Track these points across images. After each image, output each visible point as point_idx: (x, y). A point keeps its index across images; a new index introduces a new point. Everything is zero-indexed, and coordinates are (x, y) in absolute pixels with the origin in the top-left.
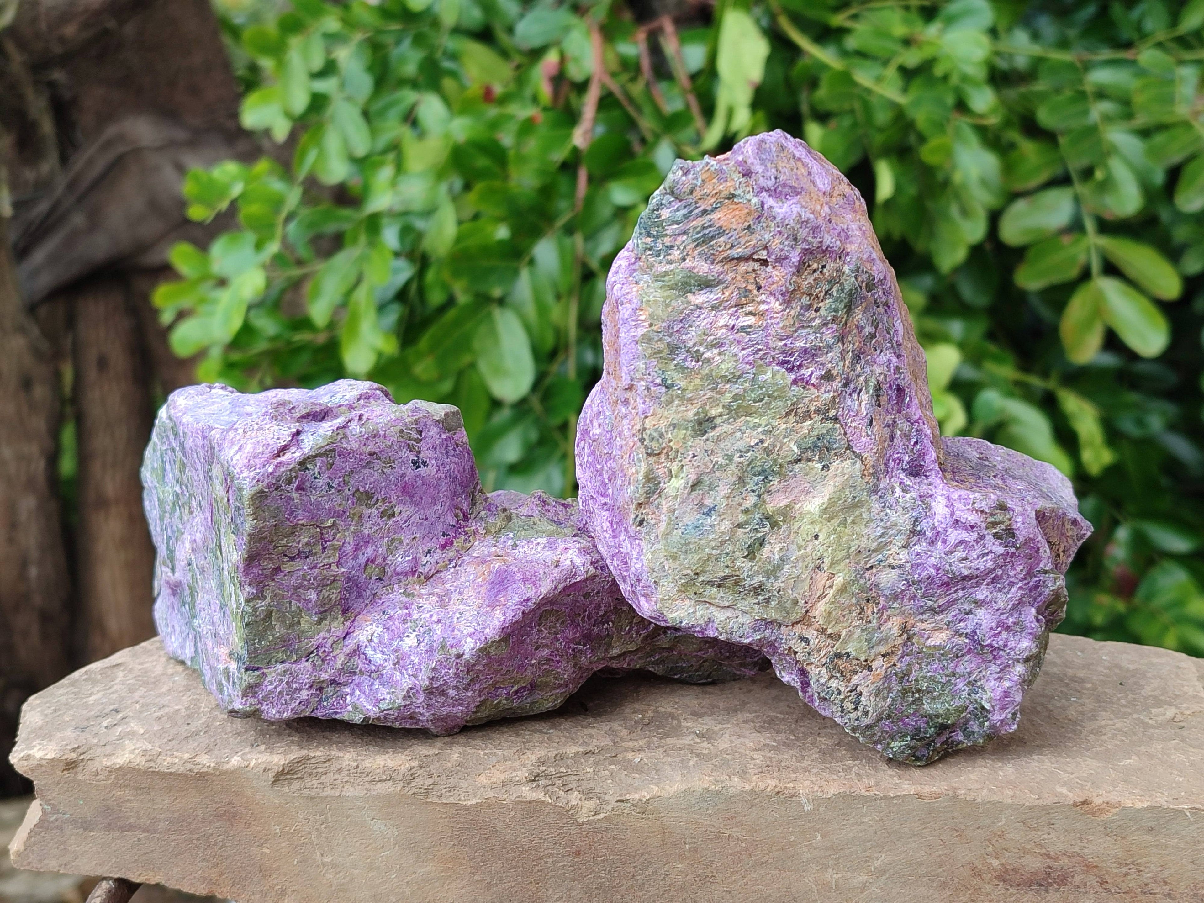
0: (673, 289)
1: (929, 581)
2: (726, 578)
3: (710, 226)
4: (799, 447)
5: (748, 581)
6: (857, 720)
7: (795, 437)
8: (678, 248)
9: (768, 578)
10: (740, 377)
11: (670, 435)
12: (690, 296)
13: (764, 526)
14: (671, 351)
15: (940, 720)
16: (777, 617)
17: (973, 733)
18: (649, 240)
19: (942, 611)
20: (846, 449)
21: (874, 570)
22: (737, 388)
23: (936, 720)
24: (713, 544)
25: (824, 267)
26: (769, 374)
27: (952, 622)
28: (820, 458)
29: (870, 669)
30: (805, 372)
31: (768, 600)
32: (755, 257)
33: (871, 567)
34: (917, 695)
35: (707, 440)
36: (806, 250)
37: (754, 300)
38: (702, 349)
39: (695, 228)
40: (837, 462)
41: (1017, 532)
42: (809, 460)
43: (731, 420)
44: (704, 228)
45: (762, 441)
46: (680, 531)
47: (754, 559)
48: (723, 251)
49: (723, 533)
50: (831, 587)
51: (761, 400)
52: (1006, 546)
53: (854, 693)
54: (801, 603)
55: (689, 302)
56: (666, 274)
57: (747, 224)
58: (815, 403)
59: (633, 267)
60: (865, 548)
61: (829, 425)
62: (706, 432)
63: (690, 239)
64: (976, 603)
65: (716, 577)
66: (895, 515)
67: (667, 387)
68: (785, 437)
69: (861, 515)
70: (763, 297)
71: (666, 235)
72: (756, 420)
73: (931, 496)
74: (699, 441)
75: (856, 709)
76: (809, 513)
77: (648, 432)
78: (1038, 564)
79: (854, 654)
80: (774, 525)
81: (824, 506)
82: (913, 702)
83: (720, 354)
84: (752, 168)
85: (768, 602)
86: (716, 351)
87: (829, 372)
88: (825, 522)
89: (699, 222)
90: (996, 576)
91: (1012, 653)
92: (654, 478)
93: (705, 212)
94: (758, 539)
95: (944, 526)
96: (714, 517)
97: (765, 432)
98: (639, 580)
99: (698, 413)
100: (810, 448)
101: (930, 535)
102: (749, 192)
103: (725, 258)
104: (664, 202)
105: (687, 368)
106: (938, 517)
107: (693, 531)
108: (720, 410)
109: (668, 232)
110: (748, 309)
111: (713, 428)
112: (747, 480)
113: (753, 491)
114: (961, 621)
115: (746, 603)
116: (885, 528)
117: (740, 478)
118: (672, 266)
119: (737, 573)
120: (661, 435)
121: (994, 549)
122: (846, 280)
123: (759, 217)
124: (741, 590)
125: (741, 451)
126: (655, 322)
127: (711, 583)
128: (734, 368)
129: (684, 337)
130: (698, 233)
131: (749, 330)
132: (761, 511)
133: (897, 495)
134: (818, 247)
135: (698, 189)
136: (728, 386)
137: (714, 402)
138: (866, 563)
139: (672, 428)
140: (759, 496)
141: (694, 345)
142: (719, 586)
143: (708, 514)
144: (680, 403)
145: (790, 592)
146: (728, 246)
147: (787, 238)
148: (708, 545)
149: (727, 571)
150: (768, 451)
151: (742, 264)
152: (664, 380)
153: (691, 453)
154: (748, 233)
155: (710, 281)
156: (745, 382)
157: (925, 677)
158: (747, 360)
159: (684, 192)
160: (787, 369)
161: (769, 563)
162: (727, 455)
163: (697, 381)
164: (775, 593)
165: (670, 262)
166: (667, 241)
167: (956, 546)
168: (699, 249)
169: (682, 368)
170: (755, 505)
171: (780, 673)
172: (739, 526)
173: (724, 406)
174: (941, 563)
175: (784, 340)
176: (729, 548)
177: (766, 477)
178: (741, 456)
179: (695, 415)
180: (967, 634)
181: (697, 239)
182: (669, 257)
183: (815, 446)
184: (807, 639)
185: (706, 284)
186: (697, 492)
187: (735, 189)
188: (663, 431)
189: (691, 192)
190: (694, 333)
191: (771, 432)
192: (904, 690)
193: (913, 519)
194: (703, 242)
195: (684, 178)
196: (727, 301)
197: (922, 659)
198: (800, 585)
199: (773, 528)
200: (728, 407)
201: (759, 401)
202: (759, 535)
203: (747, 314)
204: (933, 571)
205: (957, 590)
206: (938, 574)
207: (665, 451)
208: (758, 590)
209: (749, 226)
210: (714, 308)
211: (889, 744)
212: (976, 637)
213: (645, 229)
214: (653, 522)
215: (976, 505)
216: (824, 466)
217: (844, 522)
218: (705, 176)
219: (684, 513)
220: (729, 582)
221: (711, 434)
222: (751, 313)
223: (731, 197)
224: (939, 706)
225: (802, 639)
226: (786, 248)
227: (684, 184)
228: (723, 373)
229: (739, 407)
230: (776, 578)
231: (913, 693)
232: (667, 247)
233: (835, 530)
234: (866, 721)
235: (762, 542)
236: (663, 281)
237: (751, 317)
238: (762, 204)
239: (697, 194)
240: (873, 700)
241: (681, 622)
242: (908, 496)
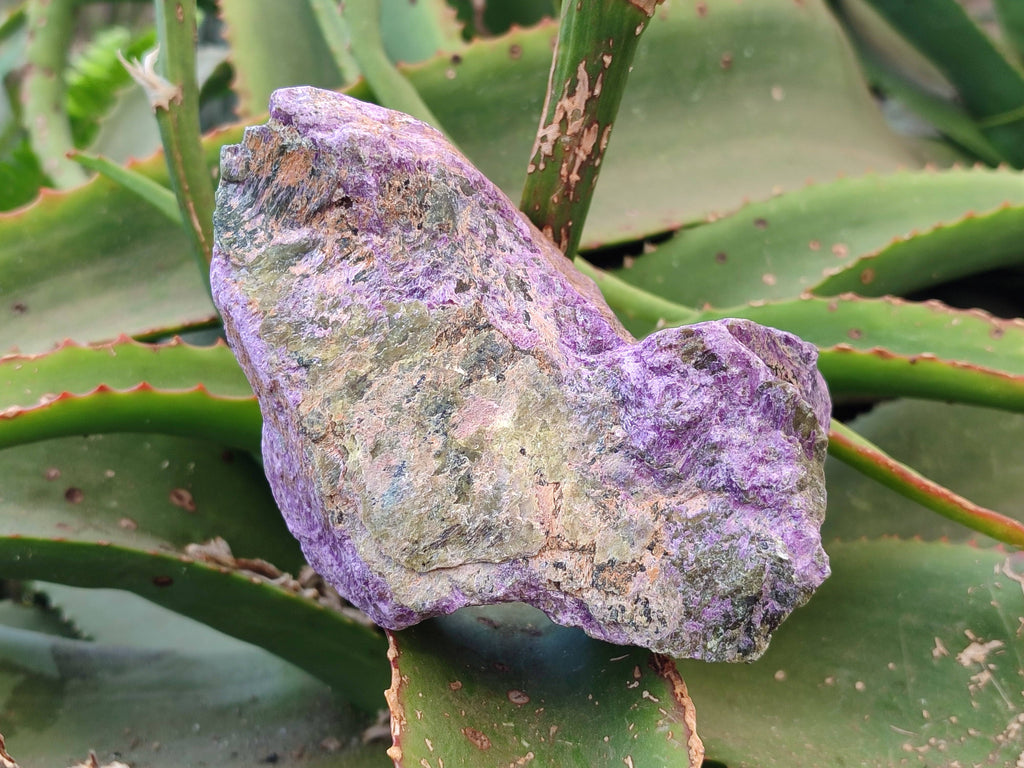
0: (273, 269)
1: (656, 446)
2: (446, 532)
3: (279, 191)
4: (463, 367)
5: (472, 526)
6: (657, 632)
7: (457, 359)
8: (261, 229)
9: (490, 514)
10: (375, 325)
11: (328, 412)
12: (293, 269)
13: (463, 462)
14: (296, 329)
15: (744, 594)
16: (517, 550)
17: (787, 594)
18: (229, 234)
19: (687, 474)
20: (513, 351)
21: (598, 461)
22: (378, 337)
23: (739, 596)
24: (418, 502)
25: (407, 182)
26: (403, 310)
27: (703, 481)
28: (490, 371)
29: (642, 569)
30: (436, 293)
31: (500, 537)
32: (335, 199)
33: (594, 460)
34: (706, 577)
35: (368, 399)
36: (378, 168)
37: (356, 246)
38: (326, 314)
39: (268, 201)
40: (510, 367)
41: (716, 352)
42: (480, 377)
43: (385, 370)
44: (274, 196)
45: (423, 377)
46: (380, 504)
47: (468, 500)
48: (303, 209)
49: (423, 486)
50: (561, 497)
51: (405, 339)
52: (713, 373)
53: (639, 604)
54: (537, 525)
55: (293, 276)
56: (260, 258)
57: (310, 169)
58: (461, 319)
59: (227, 268)
60: (578, 443)
61: (485, 333)
62: (363, 393)
63: (268, 215)
64: (715, 448)
65: (437, 537)
66: (592, 395)
67: (306, 366)
68: (445, 364)
69: (559, 411)
70: (364, 238)
71: (245, 222)
72: (409, 361)
73: (618, 361)
74: (360, 403)
75: (650, 620)
76: (504, 429)
77: (305, 419)
78: (757, 379)
79: (617, 558)
80: (474, 456)
81: (516, 417)
82: (705, 588)
83: (345, 311)
84: (288, 111)
85: (501, 539)
86: (340, 310)
87: (460, 282)
88: (525, 433)
89: (267, 194)
90: (722, 411)
91: (780, 486)
92: (331, 463)
93: (269, 180)
94: (463, 477)
95: (641, 381)
96: (407, 474)
97: (423, 368)
98: (366, 583)
99: (347, 377)
100: (475, 364)
101: (633, 397)
102: (296, 136)
103: (308, 216)
104: (228, 192)
105: (319, 339)
106: (633, 376)
107: (392, 498)
108: (370, 365)
109: (245, 219)
110: (353, 257)
111: (369, 386)
112: (426, 423)
113: (437, 432)
114: (710, 476)
115: (480, 550)
116: (587, 413)
117: (418, 423)
118: (263, 249)
119: (456, 522)
120: (319, 416)
121: (703, 381)
122: (435, 187)
123: (317, 155)
124: (469, 538)
125: (407, 397)
126: (267, 309)
127: (434, 546)
128: (366, 318)
129: (303, 311)
130: (272, 204)
131: (364, 276)
132: (454, 448)
133: (585, 377)
134: (389, 162)
135: (252, 161)
136: (367, 339)
137: (358, 361)
138: (586, 458)
139: (327, 403)
140: (445, 434)
141: (316, 313)
142: (444, 544)
143: (400, 473)
144: (325, 375)
145: (521, 519)
146: (305, 202)
147: (352, 163)
148: (414, 507)
149: (444, 525)
150: (435, 385)
151: (328, 214)
152: (300, 360)
153: (355, 419)
154: (316, 178)
155: (305, 245)
156: (382, 327)
157: (704, 553)
158: (374, 306)
159: (242, 172)
160: (418, 297)
161: (485, 497)
162: (395, 406)
163: (334, 347)
164: (505, 526)
165: (259, 246)
166: (248, 227)
167: (663, 395)
168: (281, 220)
169: (313, 341)
170: (445, 445)
171: (555, 618)
172: (438, 472)
173: (371, 360)
174: (657, 420)
175: (401, 270)
176: (438, 499)
177: (444, 412)
178: (409, 401)
179: (345, 380)
180: (723, 486)
181: (274, 211)
182: (256, 242)
183: (480, 361)
184: (561, 563)
185: (302, 250)
186: (379, 456)
187: (283, 140)
188: (319, 410)
189: (248, 168)
190: (310, 303)
191: (429, 365)
192: (690, 576)
193: (611, 390)
194: (281, 210)
195: (235, 158)
196: (330, 258)
197: (691, 535)
198: (527, 507)
199: (473, 461)
200: (376, 360)
201: (404, 340)
202: (462, 473)
203: (355, 263)
204: (653, 434)
205: (689, 443)
206: (660, 434)
207: (330, 430)
208: (486, 530)
209: (313, 170)
210: (320, 270)
211: (705, 647)
212: (734, 486)
213: (222, 226)
214: (351, 511)
215: (661, 343)
216: (498, 377)
217: (544, 425)
218: (252, 146)
219: (375, 483)
220: (452, 536)
221: (368, 393)
222: (359, 259)
223: (283, 150)
224: (734, 579)
225: (558, 565)
226: (357, 174)
227: (237, 164)
228: (356, 328)
229: (386, 354)
230: (499, 510)
231: (700, 576)
232: (250, 233)
233: (538, 436)
234: (667, 631)
235: (468, 479)
236: (260, 266)
237: (361, 263)
238: (313, 140)
239: (254, 166)
240: (661, 602)
241: (424, 605)
242: (597, 371)
